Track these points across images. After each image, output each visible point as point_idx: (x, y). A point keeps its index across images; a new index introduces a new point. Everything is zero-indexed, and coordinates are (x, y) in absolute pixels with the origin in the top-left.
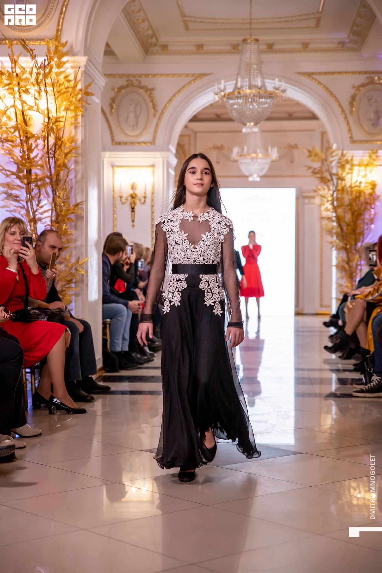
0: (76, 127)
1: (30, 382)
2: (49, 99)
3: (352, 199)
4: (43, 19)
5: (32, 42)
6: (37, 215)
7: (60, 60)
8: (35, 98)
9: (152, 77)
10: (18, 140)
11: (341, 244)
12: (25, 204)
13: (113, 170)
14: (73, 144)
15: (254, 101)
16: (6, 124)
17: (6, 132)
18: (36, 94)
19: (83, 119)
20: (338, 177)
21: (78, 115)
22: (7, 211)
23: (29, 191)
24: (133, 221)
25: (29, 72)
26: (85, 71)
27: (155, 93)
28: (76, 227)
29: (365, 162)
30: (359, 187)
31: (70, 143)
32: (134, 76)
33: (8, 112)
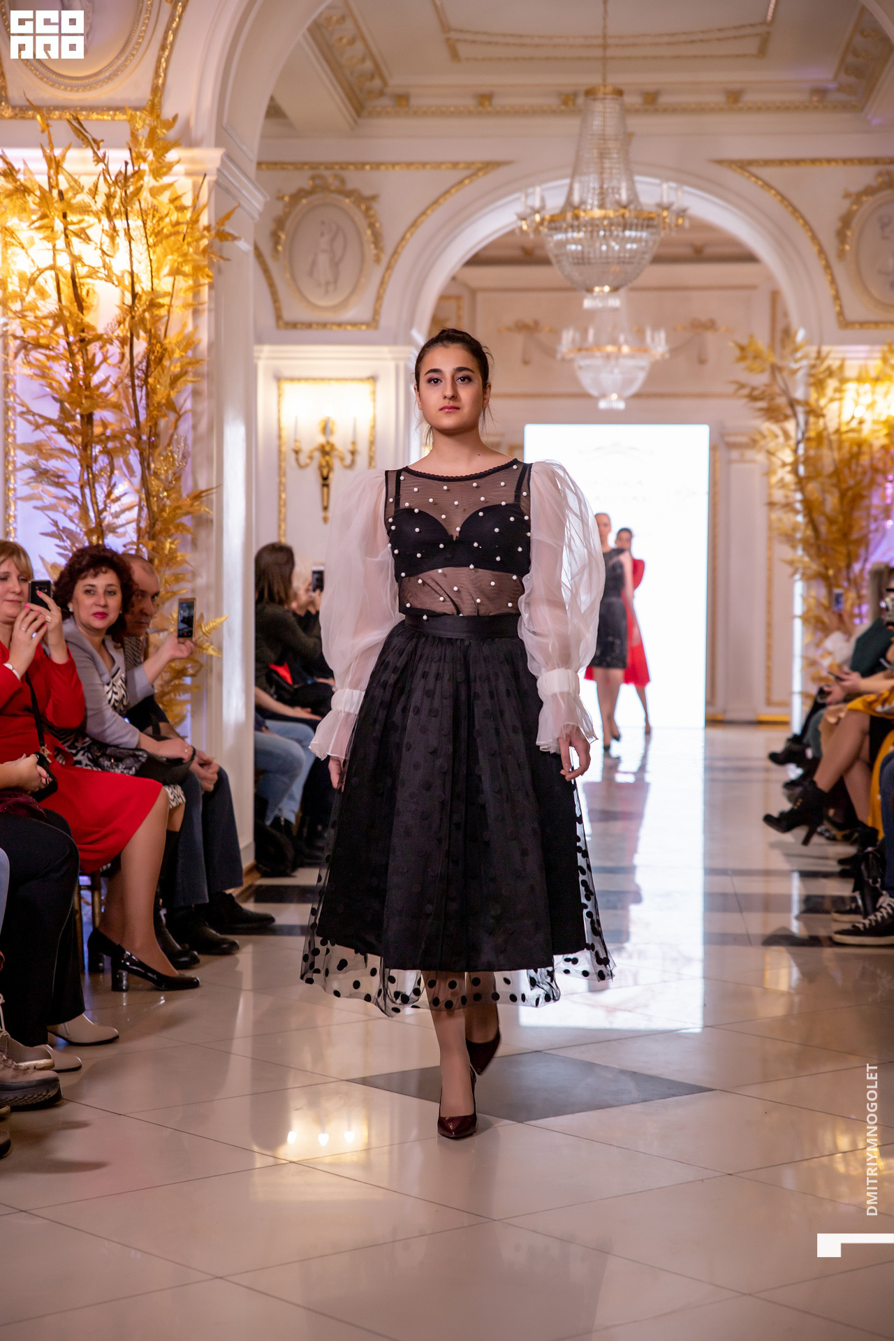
0: (196, 312)
1: (87, 904)
2: (134, 253)
3: (841, 461)
4: (120, 62)
5: (95, 114)
6: (105, 518)
7: (160, 161)
8: (103, 252)
9: (371, 168)
10: (63, 342)
11: (815, 567)
12: (77, 493)
13: (279, 388)
14: (190, 353)
15: (611, 235)
16: (34, 308)
17: (35, 326)
18: (106, 240)
19: (213, 293)
20: (807, 408)
21: (200, 285)
22: (36, 508)
23: (87, 463)
24: (325, 508)
25: (90, 190)
26: (217, 183)
27: (377, 207)
28: (194, 543)
29: (873, 373)
30: (859, 431)
31: (182, 351)
32: (329, 166)
33: (40, 280)
